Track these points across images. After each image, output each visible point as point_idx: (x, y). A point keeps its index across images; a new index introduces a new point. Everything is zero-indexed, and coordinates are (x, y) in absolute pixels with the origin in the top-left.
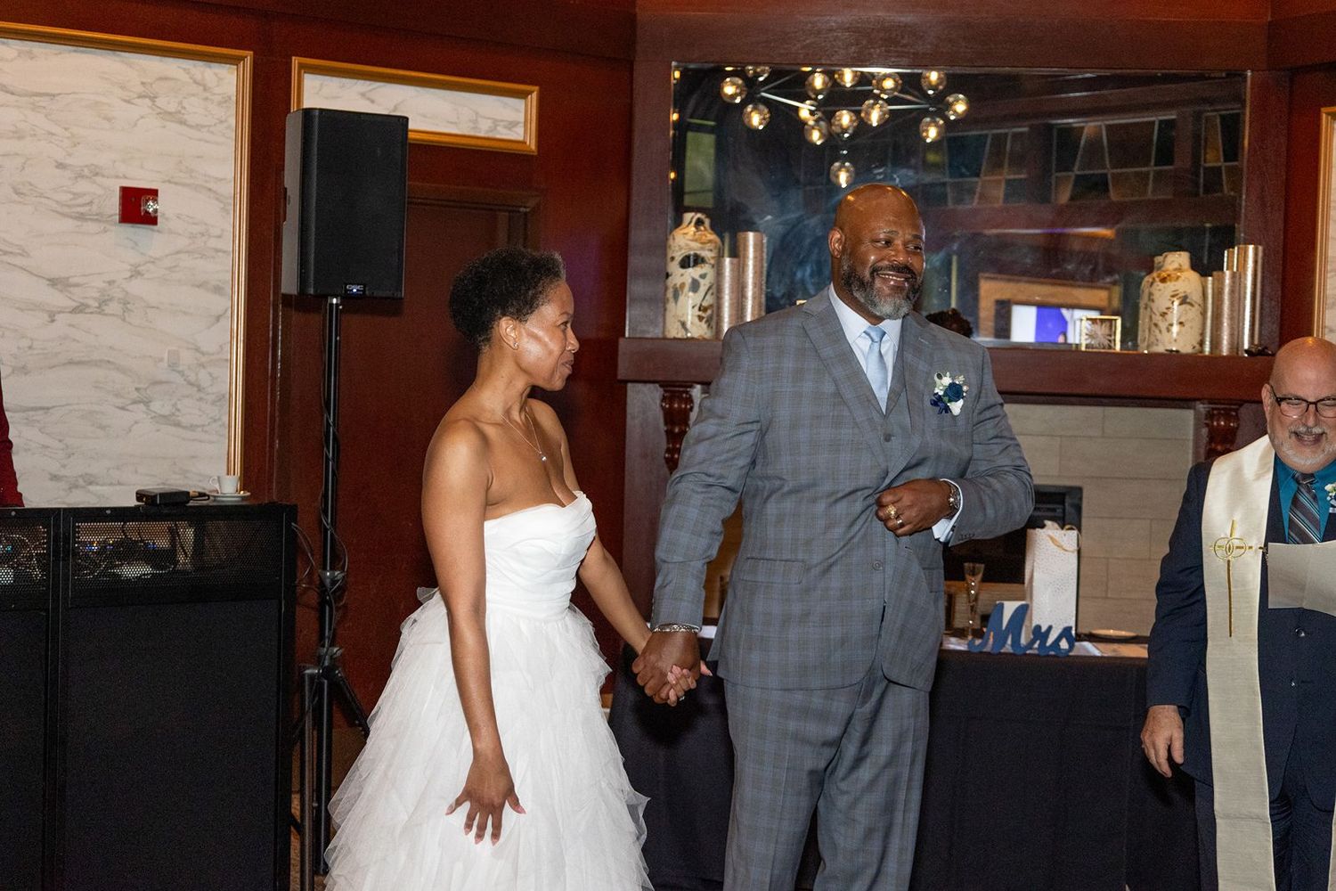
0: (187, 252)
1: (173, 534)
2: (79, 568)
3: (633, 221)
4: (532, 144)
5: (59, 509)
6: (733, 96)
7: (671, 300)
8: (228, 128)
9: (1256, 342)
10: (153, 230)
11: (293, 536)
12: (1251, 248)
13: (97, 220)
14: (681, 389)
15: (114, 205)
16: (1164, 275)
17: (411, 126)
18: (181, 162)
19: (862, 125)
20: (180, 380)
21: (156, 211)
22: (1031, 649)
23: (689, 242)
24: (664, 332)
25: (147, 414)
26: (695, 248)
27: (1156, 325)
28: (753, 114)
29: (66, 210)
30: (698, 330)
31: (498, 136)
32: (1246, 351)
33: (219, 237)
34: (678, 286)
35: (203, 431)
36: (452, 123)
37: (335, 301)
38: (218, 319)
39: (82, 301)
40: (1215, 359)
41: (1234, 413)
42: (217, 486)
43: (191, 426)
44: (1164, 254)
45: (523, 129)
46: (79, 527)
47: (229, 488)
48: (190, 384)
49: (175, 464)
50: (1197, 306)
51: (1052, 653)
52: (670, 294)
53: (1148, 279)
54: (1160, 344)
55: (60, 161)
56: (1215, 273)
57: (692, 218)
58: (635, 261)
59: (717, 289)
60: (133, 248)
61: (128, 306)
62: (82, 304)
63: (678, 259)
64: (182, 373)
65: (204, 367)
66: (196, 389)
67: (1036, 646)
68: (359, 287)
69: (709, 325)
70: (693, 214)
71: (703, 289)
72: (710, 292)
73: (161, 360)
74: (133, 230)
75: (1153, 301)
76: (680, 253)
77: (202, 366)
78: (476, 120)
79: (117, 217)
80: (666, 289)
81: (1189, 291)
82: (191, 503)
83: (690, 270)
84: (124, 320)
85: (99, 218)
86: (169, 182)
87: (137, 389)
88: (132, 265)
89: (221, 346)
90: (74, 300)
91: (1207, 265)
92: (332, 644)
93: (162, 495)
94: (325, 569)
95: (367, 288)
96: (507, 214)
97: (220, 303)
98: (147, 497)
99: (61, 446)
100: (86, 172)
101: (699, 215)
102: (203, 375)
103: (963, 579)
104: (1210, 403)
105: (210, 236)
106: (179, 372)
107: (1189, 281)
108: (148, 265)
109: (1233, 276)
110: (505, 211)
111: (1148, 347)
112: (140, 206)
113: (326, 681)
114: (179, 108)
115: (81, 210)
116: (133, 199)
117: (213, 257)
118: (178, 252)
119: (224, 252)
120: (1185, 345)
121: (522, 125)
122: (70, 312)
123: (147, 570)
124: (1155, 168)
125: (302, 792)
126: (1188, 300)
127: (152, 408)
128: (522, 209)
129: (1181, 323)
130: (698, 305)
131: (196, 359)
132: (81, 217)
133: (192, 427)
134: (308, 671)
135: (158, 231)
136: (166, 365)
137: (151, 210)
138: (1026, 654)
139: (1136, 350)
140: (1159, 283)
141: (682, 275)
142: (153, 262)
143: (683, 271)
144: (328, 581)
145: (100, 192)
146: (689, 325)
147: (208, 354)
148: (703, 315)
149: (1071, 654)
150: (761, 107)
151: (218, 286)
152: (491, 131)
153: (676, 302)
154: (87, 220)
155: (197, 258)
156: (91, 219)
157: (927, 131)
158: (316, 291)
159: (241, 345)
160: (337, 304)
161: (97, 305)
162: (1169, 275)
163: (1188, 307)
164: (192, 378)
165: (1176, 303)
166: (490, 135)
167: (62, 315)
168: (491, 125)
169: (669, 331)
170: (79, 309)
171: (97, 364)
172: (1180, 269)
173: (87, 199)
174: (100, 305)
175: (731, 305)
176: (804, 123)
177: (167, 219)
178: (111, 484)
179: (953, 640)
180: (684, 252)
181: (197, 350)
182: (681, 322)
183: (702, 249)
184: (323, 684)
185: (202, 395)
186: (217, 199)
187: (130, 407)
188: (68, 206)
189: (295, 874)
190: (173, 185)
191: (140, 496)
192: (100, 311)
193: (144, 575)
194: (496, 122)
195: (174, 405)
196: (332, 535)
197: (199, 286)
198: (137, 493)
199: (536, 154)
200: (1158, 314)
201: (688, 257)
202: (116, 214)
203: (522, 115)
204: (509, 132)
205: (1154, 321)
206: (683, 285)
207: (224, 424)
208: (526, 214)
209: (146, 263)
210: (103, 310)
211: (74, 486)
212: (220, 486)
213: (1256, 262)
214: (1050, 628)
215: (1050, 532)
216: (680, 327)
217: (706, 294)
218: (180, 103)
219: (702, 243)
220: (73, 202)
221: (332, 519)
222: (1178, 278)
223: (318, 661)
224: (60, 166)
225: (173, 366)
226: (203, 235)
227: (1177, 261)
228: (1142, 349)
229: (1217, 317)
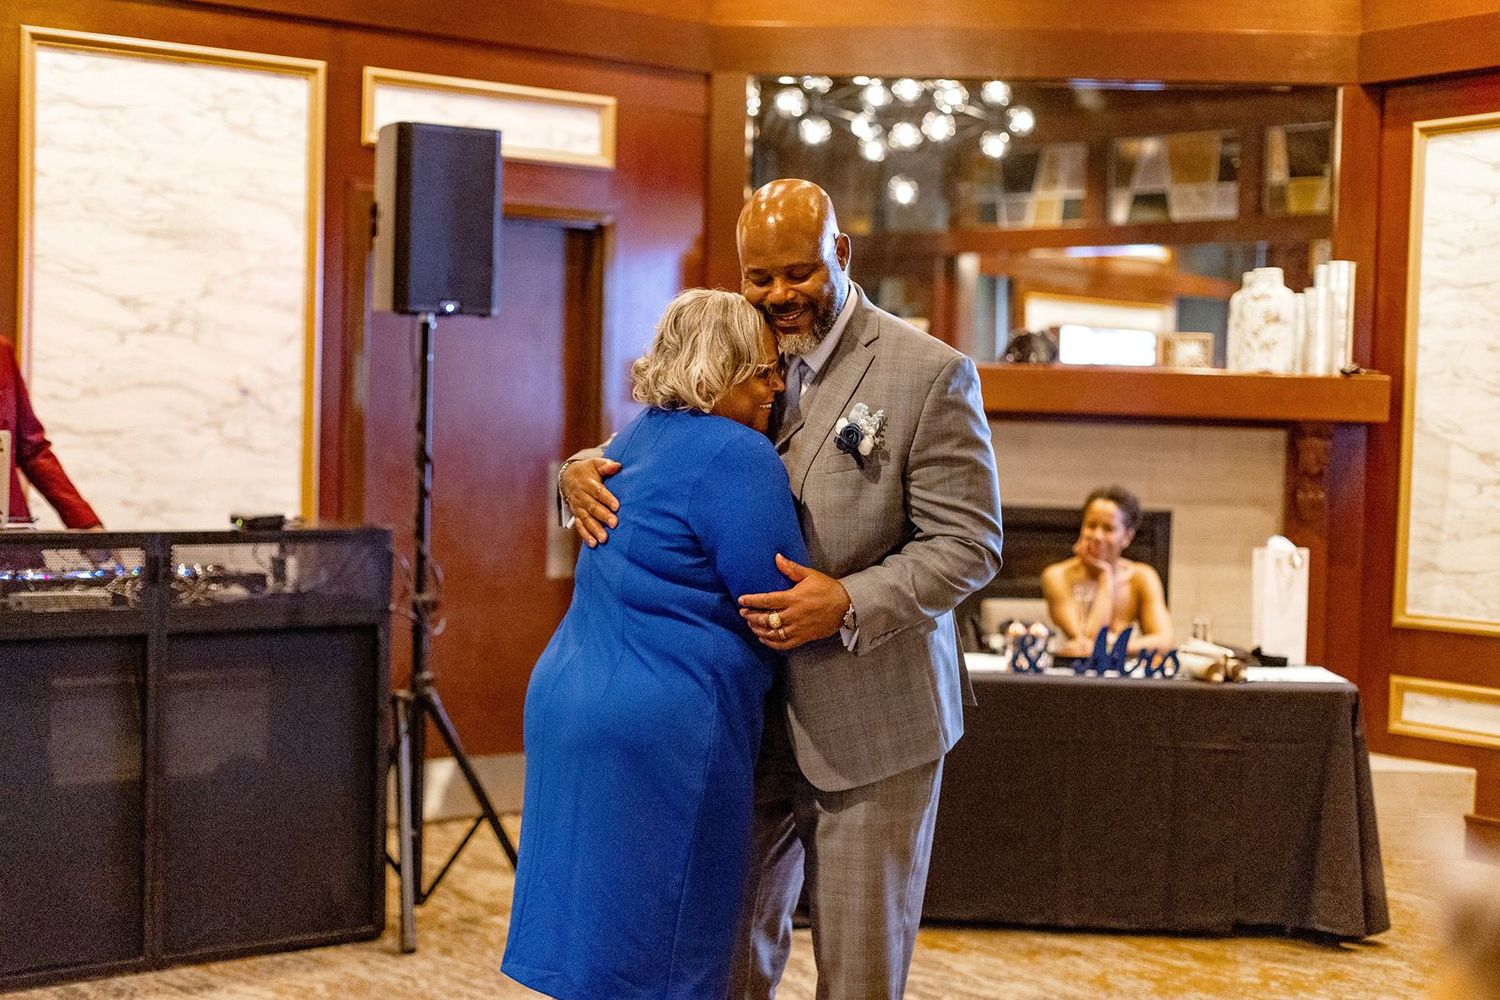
0: (259, 270)
4: (606, 162)
8: (300, 141)
9: (1351, 361)
11: (387, 558)
12: (1344, 264)
16: (1254, 292)
18: (252, 177)
20: (252, 403)
25: (219, 438)
29: (136, 227)
31: (573, 151)
32: (1340, 371)
33: (291, 254)
35: (274, 455)
37: (429, 318)
38: (290, 339)
39: (152, 321)
40: (1308, 381)
43: (264, 450)
44: (1253, 271)
45: (598, 144)
46: (174, 550)
48: (263, 406)
50: (1289, 324)
53: (1237, 296)
54: (1252, 364)
55: (129, 176)
56: (1307, 289)
61: (199, 326)
62: (153, 324)
64: (253, 396)
65: (276, 389)
66: (268, 412)
68: (454, 304)
75: (1243, 319)
77: (274, 387)
78: (551, 134)
81: (1280, 310)
84: (195, 340)
87: (208, 412)
88: (203, 283)
90: (144, 320)
91: (1300, 279)
93: (260, 519)
95: (462, 306)
98: (244, 521)
100: (157, 187)
102: (275, 398)
105: (282, 254)
107: (1282, 298)
108: (219, 283)
111: (1237, 368)
114: (251, 121)
115: (151, 226)
117: (285, 276)
118: (250, 270)
120: (1277, 365)
121: (598, 140)
122: (141, 332)
123: (243, 592)
126: (1280, 319)
127: (223, 431)
131: (270, 380)
139: (1226, 371)
140: (1249, 301)
142: (221, 281)
144: (420, 604)
145: (170, 207)
147: (281, 375)
151: (290, 305)
152: (566, 145)
154: (156, 237)
155: (269, 277)
156: (162, 238)
160: (431, 322)
161: (168, 325)
162: (1261, 294)
163: (1281, 326)
164: (265, 401)
165: (1268, 322)
166: (566, 149)
167: (132, 335)
168: (566, 139)
170: (151, 329)
171: (168, 386)
172: (1271, 287)
173: (158, 216)
174: (171, 325)
181: (270, 371)
185: (274, 418)
187: (201, 431)
188: (139, 223)
191: (234, 520)
192: (171, 330)
193: (241, 596)
194: (572, 137)
195: (246, 429)
197: (271, 306)
198: (228, 518)
199: (613, 171)
200: (1249, 333)
203: (600, 130)
204: (584, 146)
205: (1245, 340)
210: (174, 331)
211: (146, 512)
213: (1349, 279)
218: (251, 116)
220: (144, 219)
222: (1270, 296)
224: (131, 181)
226: (274, 252)
227: (1270, 276)
228: (1233, 368)
229: (1309, 335)
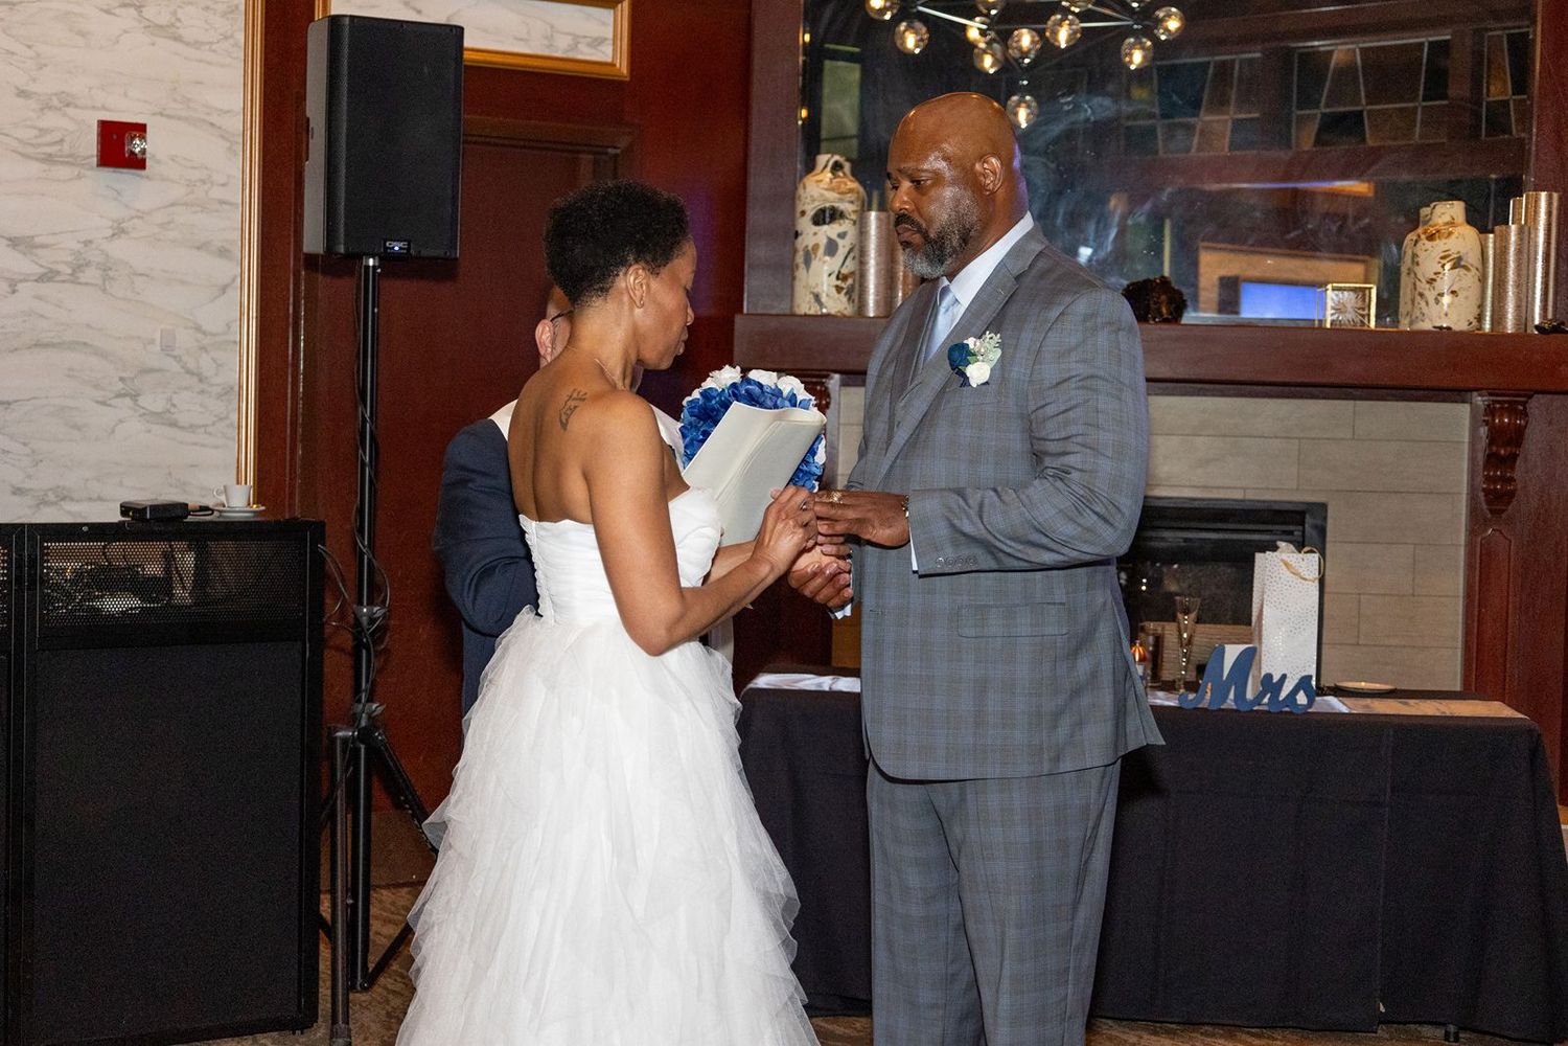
0: (186, 204)
1: (169, 558)
2: (47, 601)
3: (752, 166)
4: (623, 68)
5: (23, 525)
6: (882, 11)
7: (802, 266)
8: (236, 45)
9: (1550, 316)
10: (142, 177)
11: (319, 562)
12: (1543, 195)
13: (67, 163)
14: (814, 380)
15: (90, 144)
16: (1432, 230)
17: (467, 43)
18: (175, 89)
19: (1047, 47)
20: (176, 367)
21: (144, 151)
22: (1259, 704)
23: (826, 193)
24: (792, 307)
25: (135, 411)
26: (832, 199)
27: (1421, 295)
28: (907, 34)
29: (30, 150)
30: (836, 304)
31: (580, 57)
32: (1537, 327)
33: (223, 185)
34: (810, 248)
35: (205, 432)
36: (521, 40)
37: (371, 262)
38: (224, 289)
39: (50, 266)
40: (1497, 339)
41: (1521, 408)
42: (223, 498)
43: (191, 426)
44: (1432, 205)
45: (611, 48)
46: (48, 548)
47: (237, 499)
48: (189, 372)
49: (170, 474)
50: (1473, 270)
51: (1287, 709)
52: (800, 258)
53: (1412, 236)
54: (1427, 320)
55: (21, 88)
56: (1497, 228)
57: (828, 161)
58: (756, 217)
59: (859, 252)
60: (115, 199)
61: (111, 273)
62: (51, 271)
63: (810, 213)
64: (177, 358)
65: (206, 351)
66: (195, 379)
67: (1266, 700)
68: (401, 244)
69: (849, 299)
70: (828, 156)
71: (842, 252)
72: (852, 255)
73: (152, 342)
74: (114, 175)
75: (1418, 264)
76: (813, 206)
77: (203, 349)
78: (552, 36)
79: (95, 160)
80: (795, 251)
81: (1463, 252)
82: (190, 518)
83: (825, 227)
84: (104, 291)
85: (71, 160)
86: (161, 114)
87: (122, 379)
88: (114, 221)
89: (227, 325)
90: (42, 266)
91: (1486, 215)
92: (370, 700)
93: (154, 508)
94: (360, 603)
95: (412, 245)
96: (591, 157)
97: (227, 270)
98: (135, 510)
99: (27, 450)
100: (55, 102)
101: (837, 158)
102: (206, 364)
103: (1174, 619)
104: (1490, 395)
105: (212, 183)
106: (175, 357)
107: (1464, 239)
108: (136, 220)
109: (1521, 231)
110: (589, 153)
111: (1411, 323)
112: (124, 144)
113: (363, 747)
114: (173, 20)
115: (49, 150)
116: (115, 137)
117: (217, 211)
118: (172, 205)
119: (231, 204)
120: (1458, 320)
121: (611, 42)
122: (36, 281)
123: (135, 602)
124: (1424, 104)
125: (333, 891)
126: (1463, 263)
127: (139, 403)
128: (610, 150)
129: (1453, 292)
130: (836, 272)
131: (197, 341)
132: (49, 159)
133: (192, 428)
134: (340, 734)
135: (147, 177)
136: (159, 348)
137: (137, 150)
138: (1252, 711)
139: (1397, 327)
140: (1426, 242)
141: (815, 234)
142: (138, 217)
143: (816, 228)
144: (365, 620)
145: (71, 127)
146: (824, 299)
147: (212, 334)
148: (843, 285)
149: (1310, 710)
150: (918, 25)
151: (223, 247)
152: (572, 50)
153: (808, 271)
154: (55, 163)
155: (196, 212)
156: (63, 163)
157: (1131, 55)
158: (347, 249)
159: (253, 323)
160: (374, 267)
161: (70, 271)
162: (1438, 231)
163: (1463, 271)
164: (192, 365)
165: (1447, 267)
166: (571, 55)
167: (25, 284)
168: (571, 42)
169: (798, 306)
170: (48, 276)
171: (72, 346)
172: (1452, 223)
173: (57, 136)
174: (74, 270)
175: (878, 272)
176: (972, 46)
177: (158, 162)
178: (90, 499)
179: (1160, 694)
180: (818, 205)
181: (198, 329)
182: (813, 293)
183: (841, 200)
184: (359, 750)
185: (204, 386)
186: (223, 137)
187: (113, 402)
188: (32, 145)
189: (324, 991)
190: (164, 119)
191: (125, 509)
192: (74, 279)
193: (131, 609)
194: (577, 39)
195: (170, 400)
196: (369, 560)
197: (199, 248)
198: (121, 506)
199: (628, 79)
200: (1424, 281)
201: (823, 211)
202: (92, 156)
203: (611, 29)
204: (593, 51)
205: (1419, 290)
206: (816, 247)
207: (232, 424)
208: (616, 156)
209: (132, 218)
210: (78, 278)
211: (43, 502)
212: (227, 500)
213: (1549, 213)
214: (1284, 677)
215: (1284, 556)
216: (813, 300)
217: (846, 258)
218: (174, 13)
219: (839, 193)
220: (39, 141)
221: (368, 542)
222: (1450, 234)
223: (353, 721)
224: (22, 94)
225: (168, 349)
226: (203, 182)
227: (1450, 212)
228: (1404, 325)
229: (1500, 284)
